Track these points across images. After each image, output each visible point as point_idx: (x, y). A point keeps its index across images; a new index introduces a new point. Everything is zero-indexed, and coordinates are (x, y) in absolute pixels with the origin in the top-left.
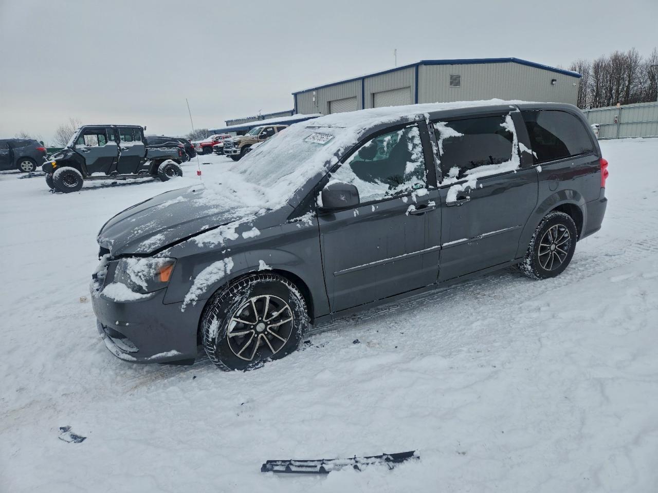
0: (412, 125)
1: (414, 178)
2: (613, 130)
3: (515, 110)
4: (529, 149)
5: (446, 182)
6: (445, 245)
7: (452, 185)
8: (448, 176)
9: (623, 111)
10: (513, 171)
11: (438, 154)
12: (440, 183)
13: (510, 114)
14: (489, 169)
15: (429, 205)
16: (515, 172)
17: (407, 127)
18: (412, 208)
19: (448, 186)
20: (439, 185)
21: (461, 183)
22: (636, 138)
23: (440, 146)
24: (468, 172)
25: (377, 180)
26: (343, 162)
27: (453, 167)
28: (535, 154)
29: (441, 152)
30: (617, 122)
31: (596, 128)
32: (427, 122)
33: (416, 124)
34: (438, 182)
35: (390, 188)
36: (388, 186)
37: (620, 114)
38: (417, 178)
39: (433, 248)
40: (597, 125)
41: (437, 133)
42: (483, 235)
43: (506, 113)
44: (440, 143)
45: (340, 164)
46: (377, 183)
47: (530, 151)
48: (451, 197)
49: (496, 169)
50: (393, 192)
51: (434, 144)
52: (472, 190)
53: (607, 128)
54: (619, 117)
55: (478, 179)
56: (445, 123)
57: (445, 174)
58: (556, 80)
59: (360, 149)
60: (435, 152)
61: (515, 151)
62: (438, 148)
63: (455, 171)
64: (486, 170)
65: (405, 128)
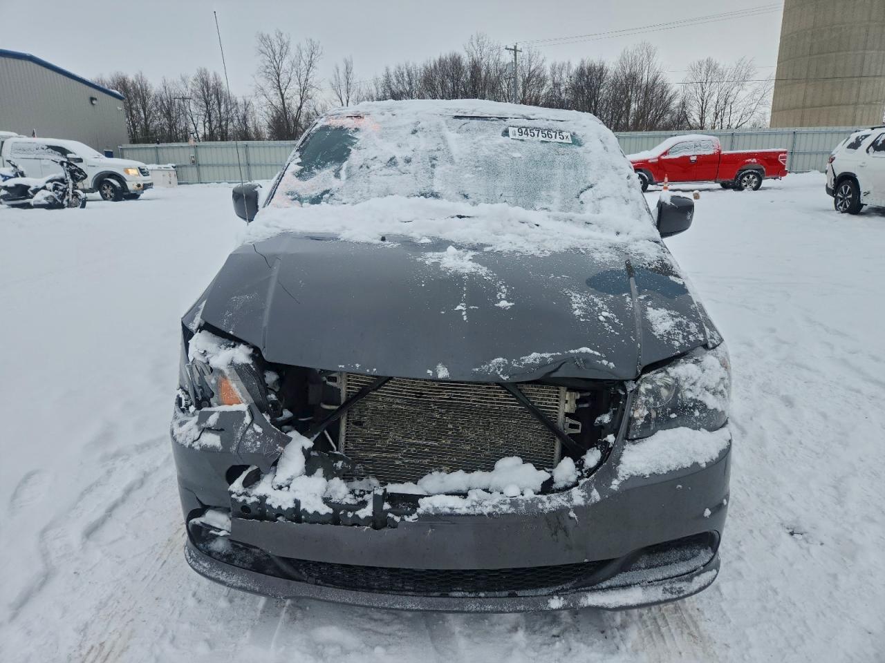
2: (192, 172)
9: (199, 150)
22: (220, 183)
30: (195, 163)
31: (172, 169)
37: (196, 152)
40: (174, 165)
53: (184, 168)
54: (196, 157)
58: (96, 99)
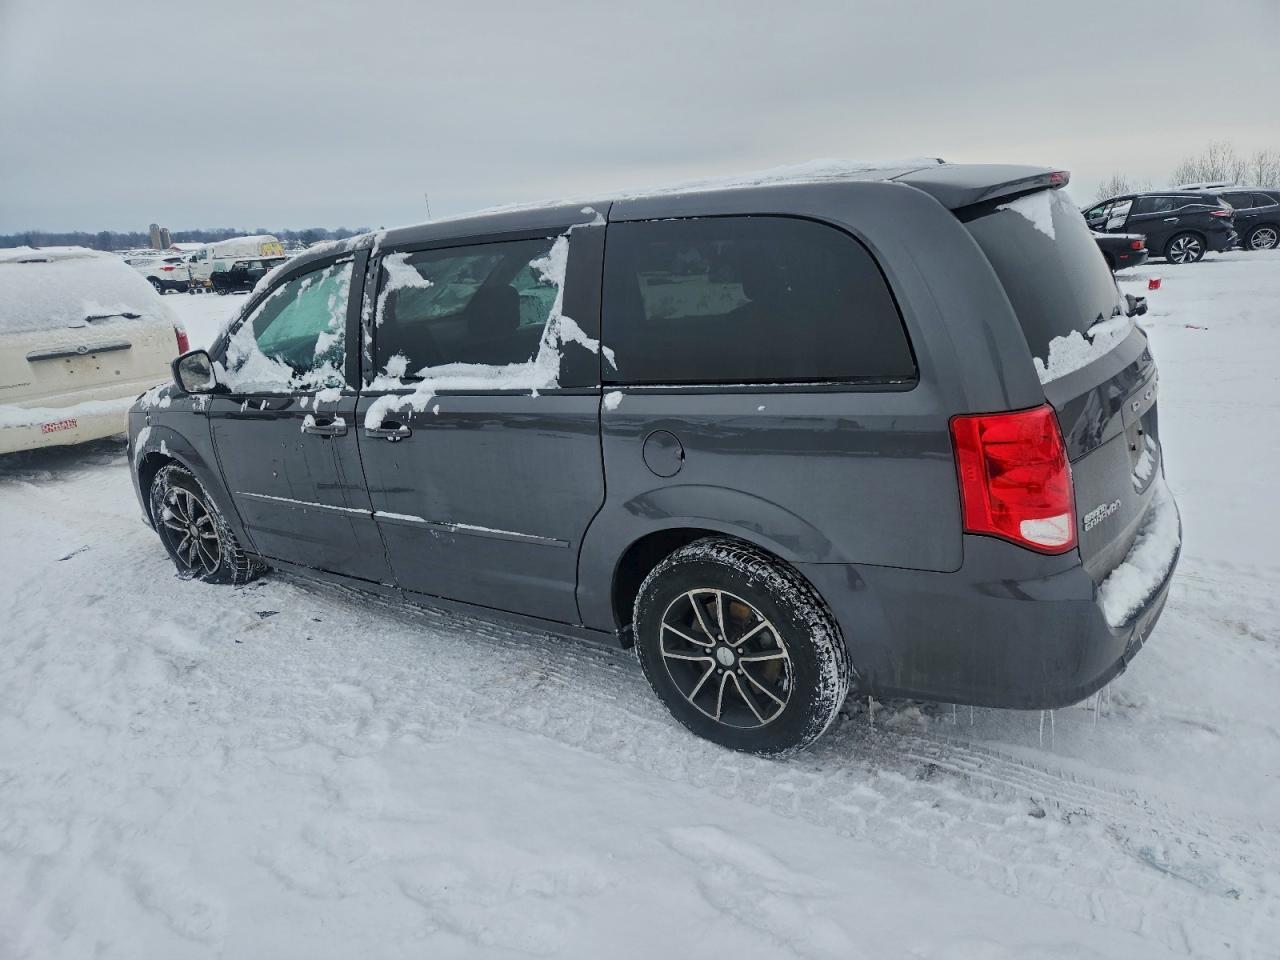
0: (345, 259)
1: (327, 364)
3: (592, 217)
4: (589, 337)
5: (379, 384)
6: (379, 514)
7: (385, 393)
8: (385, 373)
10: (530, 391)
11: (372, 323)
12: (368, 385)
13: (569, 232)
14: (473, 375)
15: (335, 424)
16: (535, 394)
17: (337, 261)
18: (309, 421)
19: (377, 395)
20: (365, 388)
21: (400, 393)
23: (381, 305)
24: (424, 372)
25: (278, 357)
26: (245, 320)
27: (395, 355)
28: (608, 353)
29: (379, 319)
32: (375, 251)
33: (352, 257)
34: (364, 381)
35: (294, 376)
36: (291, 370)
38: (333, 364)
39: (360, 511)
41: (383, 276)
42: (460, 525)
43: (557, 232)
44: (382, 298)
45: (241, 321)
46: (277, 361)
47: (592, 345)
48: (373, 419)
49: (492, 377)
50: (297, 383)
51: (367, 300)
52: (414, 414)
55: (436, 392)
56: (405, 255)
57: (379, 367)
59: (268, 299)
60: (366, 317)
61: (549, 337)
62: (375, 311)
63: (398, 364)
64: (465, 375)
65: (335, 264)
